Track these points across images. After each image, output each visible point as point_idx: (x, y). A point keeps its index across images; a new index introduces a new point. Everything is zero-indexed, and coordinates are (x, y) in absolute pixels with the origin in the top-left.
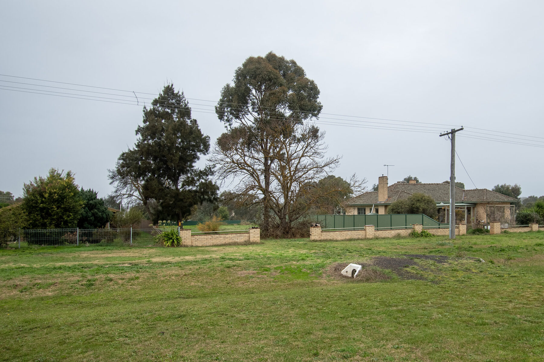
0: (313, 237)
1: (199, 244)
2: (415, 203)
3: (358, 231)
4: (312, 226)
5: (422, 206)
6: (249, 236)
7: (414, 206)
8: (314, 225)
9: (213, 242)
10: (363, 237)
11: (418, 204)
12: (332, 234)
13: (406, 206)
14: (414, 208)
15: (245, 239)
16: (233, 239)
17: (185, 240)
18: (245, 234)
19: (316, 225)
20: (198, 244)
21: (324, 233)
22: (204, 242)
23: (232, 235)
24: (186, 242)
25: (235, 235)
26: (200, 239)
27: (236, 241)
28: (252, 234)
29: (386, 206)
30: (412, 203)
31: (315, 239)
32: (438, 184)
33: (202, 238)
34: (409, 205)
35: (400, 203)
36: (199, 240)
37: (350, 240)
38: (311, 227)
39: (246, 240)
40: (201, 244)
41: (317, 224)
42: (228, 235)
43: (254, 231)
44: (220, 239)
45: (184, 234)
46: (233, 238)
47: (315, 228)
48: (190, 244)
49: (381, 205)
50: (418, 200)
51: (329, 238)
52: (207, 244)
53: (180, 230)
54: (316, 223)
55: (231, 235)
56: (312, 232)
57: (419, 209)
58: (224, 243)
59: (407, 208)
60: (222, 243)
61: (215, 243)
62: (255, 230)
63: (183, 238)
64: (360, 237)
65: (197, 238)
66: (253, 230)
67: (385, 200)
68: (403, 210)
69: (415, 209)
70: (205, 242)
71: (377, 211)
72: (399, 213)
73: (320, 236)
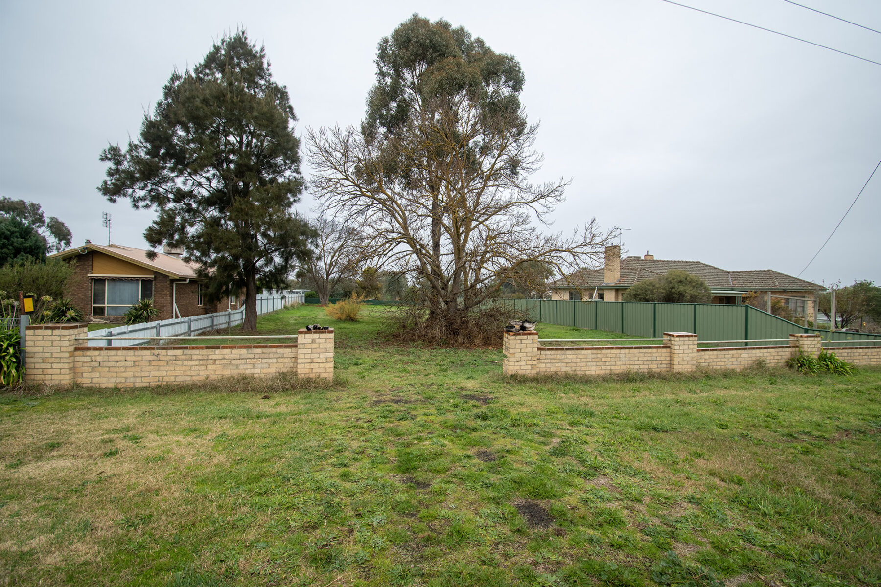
0: (512, 364)
1: (104, 380)
2: (677, 286)
3: (650, 350)
4: (509, 329)
5: (689, 290)
6: (296, 358)
7: (674, 290)
8: (518, 327)
9: (157, 373)
10: (663, 368)
11: (682, 288)
12: (570, 355)
13: (661, 290)
14: (674, 293)
15: (281, 366)
16: (237, 366)
17: (43, 366)
18: (280, 350)
19: (523, 328)
20: (100, 380)
21: (549, 352)
22: (125, 375)
23: (234, 351)
24: (50, 371)
25: (244, 351)
26: (110, 364)
27: (248, 372)
28: (305, 351)
29: (617, 290)
30: (671, 285)
31: (520, 372)
32: (686, 262)
33: (117, 358)
34: (664, 289)
35: (648, 285)
36: (105, 364)
37: (628, 378)
38: (508, 332)
39: (285, 370)
40: (113, 380)
41: (527, 325)
42: (217, 351)
43: (313, 341)
44: (185, 363)
45: (42, 343)
46: (239, 362)
47: (518, 337)
48: (65, 379)
49: (609, 288)
50: (681, 282)
51: (564, 369)
52: (138, 380)
53: (28, 328)
54: (523, 322)
55: (227, 351)
56: (511, 351)
57: (684, 296)
58: (202, 378)
59: (663, 293)
60: (195, 378)
61: (166, 379)
62: (316, 336)
63: (37, 359)
64: (655, 368)
65: (99, 359)
66: (308, 336)
67: (615, 281)
68: (655, 296)
69: (675, 296)
70: (129, 374)
71: (601, 296)
72: (647, 301)
73: (534, 363)
